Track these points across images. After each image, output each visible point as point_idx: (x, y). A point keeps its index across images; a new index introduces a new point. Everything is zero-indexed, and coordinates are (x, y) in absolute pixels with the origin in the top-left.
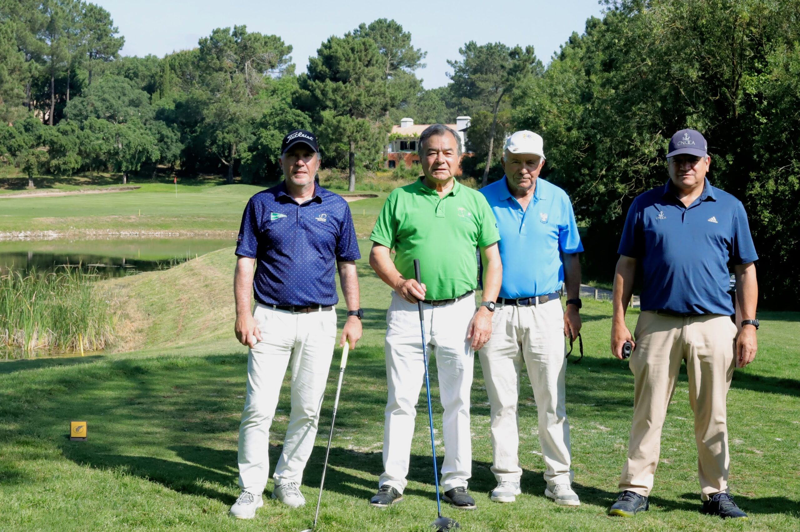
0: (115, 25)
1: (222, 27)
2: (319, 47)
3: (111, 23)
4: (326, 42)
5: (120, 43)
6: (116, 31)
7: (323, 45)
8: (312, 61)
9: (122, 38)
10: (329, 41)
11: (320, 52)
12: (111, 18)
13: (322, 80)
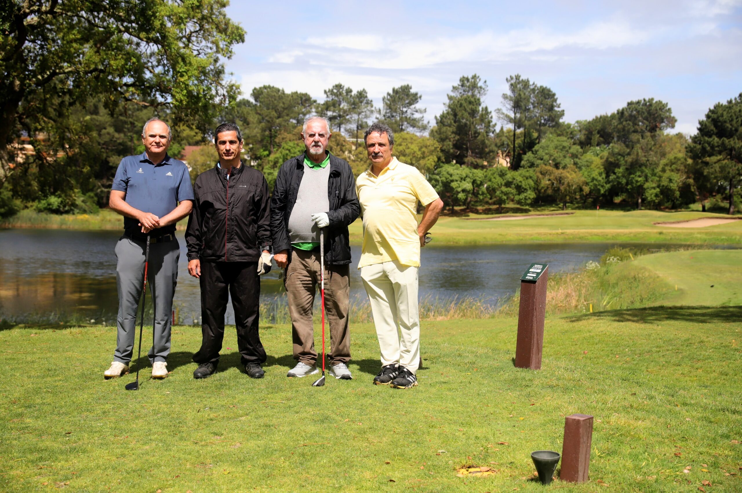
0: (558, 102)
1: (635, 100)
2: (707, 112)
3: (556, 100)
4: (712, 108)
5: (562, 113)
6: (559, 107)
7: (710, 111)
8: (701, 123)
9: (563, 111)
10: (715, 108)
11: (708, 116)
12: (556, 97)
13: (710, 136)
